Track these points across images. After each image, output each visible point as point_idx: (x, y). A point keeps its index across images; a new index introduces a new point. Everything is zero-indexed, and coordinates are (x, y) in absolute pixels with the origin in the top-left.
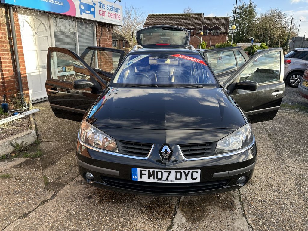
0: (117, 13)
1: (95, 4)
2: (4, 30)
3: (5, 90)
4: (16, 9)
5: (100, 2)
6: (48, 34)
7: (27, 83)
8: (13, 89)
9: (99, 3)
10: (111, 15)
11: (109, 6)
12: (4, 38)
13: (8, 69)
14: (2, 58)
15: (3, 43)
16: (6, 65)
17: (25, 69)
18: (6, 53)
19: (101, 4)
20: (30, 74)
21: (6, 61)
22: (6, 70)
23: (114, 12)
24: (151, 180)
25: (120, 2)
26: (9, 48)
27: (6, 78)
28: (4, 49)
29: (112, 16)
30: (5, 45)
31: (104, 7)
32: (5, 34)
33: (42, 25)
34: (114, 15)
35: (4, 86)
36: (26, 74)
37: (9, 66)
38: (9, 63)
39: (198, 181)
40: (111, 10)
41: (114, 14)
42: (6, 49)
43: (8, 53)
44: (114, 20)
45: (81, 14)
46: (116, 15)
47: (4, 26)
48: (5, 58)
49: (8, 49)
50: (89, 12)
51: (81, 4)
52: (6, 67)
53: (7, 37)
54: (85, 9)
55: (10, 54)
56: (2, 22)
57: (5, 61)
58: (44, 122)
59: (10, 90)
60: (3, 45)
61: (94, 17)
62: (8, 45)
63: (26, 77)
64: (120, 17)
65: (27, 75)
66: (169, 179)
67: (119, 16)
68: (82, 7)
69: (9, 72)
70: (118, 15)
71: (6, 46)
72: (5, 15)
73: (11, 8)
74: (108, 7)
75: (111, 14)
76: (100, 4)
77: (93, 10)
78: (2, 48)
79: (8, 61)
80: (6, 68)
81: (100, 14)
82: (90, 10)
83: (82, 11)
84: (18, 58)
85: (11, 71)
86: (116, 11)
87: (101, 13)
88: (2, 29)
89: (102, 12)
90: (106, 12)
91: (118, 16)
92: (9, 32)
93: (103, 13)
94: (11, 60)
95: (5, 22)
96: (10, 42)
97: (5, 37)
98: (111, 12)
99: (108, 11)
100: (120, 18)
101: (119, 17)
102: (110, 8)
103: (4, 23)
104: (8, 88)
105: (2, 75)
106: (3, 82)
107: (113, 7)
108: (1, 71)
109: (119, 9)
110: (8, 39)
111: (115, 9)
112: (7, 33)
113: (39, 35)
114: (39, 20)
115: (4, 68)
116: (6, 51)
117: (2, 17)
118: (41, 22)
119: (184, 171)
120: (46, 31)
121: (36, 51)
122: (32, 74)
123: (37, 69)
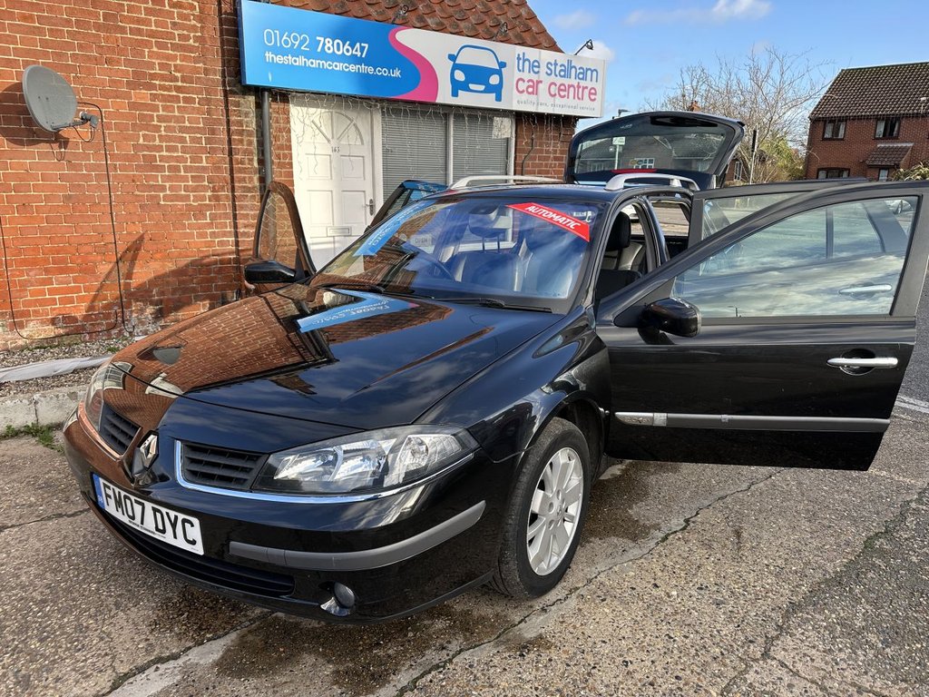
0: (583, 83)
1: (503, 65)
2: (250, 143)
3: (238, 278)
4: (283, 96)
5: (521, 56)
6: (366, 151)
9: (519, 59)
10: (560, 90)
11: (556, 64)
12: (247, 161)
14: (240, 205)
15: (245, 173)
18: (249, 194)
19: (527, 63)
21: (248, 214)
22: (245, 234)
23: (574, 82)
24: (121, 516)
25: (591, 48)
26: (256, 183)
27: (243, 250)
28: (244, 187)
29: (562, 93)
30: (250, 177)
31: (536, 70)
32: (251, 153)
33: (353, 128)
34: (572, 89)
35: (238, 268)
38: (254, 217)
39: (200, 550)
40: (561, 76)
41: (570, 86)
42: (250, 186)
43: (255, 196)
44: (571, 101)
45: (453, 95)
46: (579, 87)
47: (249, 133)
48: (247, 206)
49: (254, 187)
50: (482, 88)
51: (456, 67)
52: (246, 226)
53: (256, 158)
54: (469, 80)
55: (258, 198)
56: (247, 126)
57: (245, 212)
60: (245, 178)
61: (499, 98)
62: (256, 177)
64: (595, 94)
66: (145, 525)
67: (593, 91)
68: (460, 76)
69: (251, 239)
70: (586, 88)
71: (251, 179)
72: (253, 109)
73: (266, 93)
74: (553, 68)
75: (562, 87)
76: (521, 62)
77: (494, 80)
78: (242, 185)
79: (252, 212)
80: (246, 230)
81: (521, 90)
82: (485, 81)
83: (457, 87)
86: (581, 76)
87: (522, 86)
88: (245, 143)
89: (526, 84)
90: (541, 82)
91: (586, 91)
92: (261, 149)
93: (529, 87)
95: (254, 127)
96: (260, 171)
97: (251, 160)
98: (559, 81)
99: (547, 80)
100: (593, 97)
101: (590, 93)
102: (558, 68)
103: (251, 129)
105: (237, 243)
106: (237, 261)
107: (571, 68)
108: (236, 235)
109: (592, 71)
110: (256, 164)
111: (578, 71)
112: (256, 152)
113: (341, 153)
114: (347, 117)
115: (241, 230)
116: (249, 190)
117: (247, 115)
118: (352, 121)
119: (167, 514)
120: (363, 143)
121: (330, 193)
122: (312, 247)
123: (328, 236)
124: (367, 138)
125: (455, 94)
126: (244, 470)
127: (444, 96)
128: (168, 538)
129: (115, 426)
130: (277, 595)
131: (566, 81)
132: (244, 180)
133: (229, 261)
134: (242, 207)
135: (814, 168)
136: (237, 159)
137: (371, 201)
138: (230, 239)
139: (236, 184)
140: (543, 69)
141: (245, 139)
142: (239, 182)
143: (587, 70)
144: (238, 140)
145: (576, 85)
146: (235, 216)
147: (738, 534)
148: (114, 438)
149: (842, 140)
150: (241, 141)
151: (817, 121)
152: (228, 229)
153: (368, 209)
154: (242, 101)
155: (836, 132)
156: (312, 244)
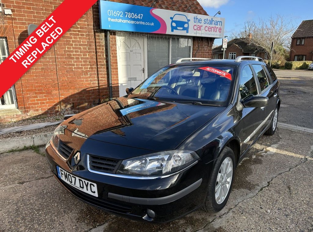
0: (216, 26)
1: (189, 20)
2: (103, 49)
3: (99, 95)
4: (114, 33)
5: (195, 17)
6: (141, 51)
7: (118, 91)
8: (105, 95)
9: (194, 18)
10: (208, 29)
11: (207, 20)
12: (102, 55)
13: (103, 79)
14: (99, 70)
15: (101, 59)
16: (102, 76)
17: (118, 80)
18: (103, 67)
19: (197, 20)
20: (122, 84)
21: (102, 73)
22: (101, 80)
23: (213, 26)
25: (220, 14)
26: (105, 63)
27: (100, 86)
28: (101, 64)
29: (209, 30)
31: (200, 22)
32: (103, 53)
33: (137, 44)
34: (213, 28)
35: (99, 92)
36: (118, 84)
37: (104, 77)
38: (104, 74)
39: (97, 195)
40: (209, 24)
41: (212, 27)
42: (103, 64)
43: (104, 67)
44: (213, 33)
46: (215, 27)
47: (103, 46)
48: (102, 71)
49: (104, 64)
50: (182, 28)
51: (173, 21)
52: (102, 77)
53: (105, 54)
54: (177, 26)
55: (106, 68)
57: (101, 73)
59: (104, 96)
60: (101, 61)
62: (105, 61)
63: (118, 86)
64: (221, 30)
66: (76, 185)
68: (174, 24)
69: (103, 82)
71: (103, 62)
72: (104, 38)
73: (108, 32)
74: (206, 21)
75: (209, 28)
76: (195, 19)
77: (186, 26)
79: (104, 73)
80: (102, 79)
82: (183, 26)
83: (173, 28)
84: (111, 70)
85: (106, 81)
86: (216, 24)
87: (195, 28)
88: (101, 49)
89: (197, 27)
90: (202, 26)
91: (218, 29)
94: (106, 73)
95: (104, 43)
96: (106, 59)
97: (103, 55)
98: (208, 25)
99: (204, 25)
100: (220, 31)
101: (219, 30)
102: (208, 21)
103: (103, 44)
104: (102, 94)
105: (99, 84)
106: (99, 89)
107: (213, 21)
108: (98, 81)
109: (220, 22)
110: (105, 56)
111: (215, 22)
112: (105, 52)
113: (133, 52)
114: (135, 40)
115: (100, 79)
116: (103, 65)
117: (102, 39)
118: (137, 41)
119: (85, 181)
120: (140, 49)
121: (129, 66)
122: (123, 85)
123: (129, 81)
124: (142, 47)
125: (172, 31)
126: (113, 166)
127: (169, 32)
128: (85, 190)
129: (64, 148)
130: (126, 212)
131: (211, 26)
132: (101, 62)
133: (96, 89)
134: (100, 71)
135: (293, 55)
136: (99, 55)
137: (143, 68)
138: (96, 82)
139: (98, 63)
140: (203, 22)
141: (101, 48)
142: (99, 62)
143: (218, 21)
144: (99, 48)
145: (214, 27)
146: (98, 74)
147: (289, 188)
148: (64, 153)
149: (303, 45)
150: (100, 49)
151: (294, 39)
152: (96, 79)
153: (142, 71)
154: (100, 35)
155: (301, 42)
156: (124, 83)
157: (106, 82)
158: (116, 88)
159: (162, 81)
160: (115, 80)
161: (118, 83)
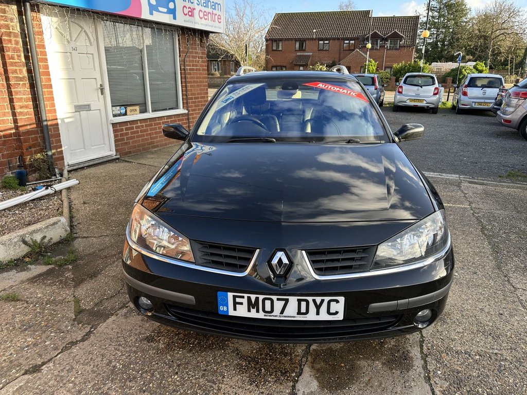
0: (215, 12)
2: (17, 43)
3: (20, 147)
4: (37, 7)
6: (93, 50)
7: (59, 135)
8: (34, 146)
10: (204, 15)
12: (16, 57)
13: (26, 111)
14: (15, 91)
15: (16, 66)
16: (21, 104)
17: (55, 111)
18: (21, 83)
20: (63, 120)
21: (21, 98)
22: (21, 113)
23: (209, 10)
24: (253, 314)
26: (26, 75)
27: (21, 126)
28: (17, 77)
29: (206, 17)
30: (20, 69)
32: (18, 51)
33: (83, 34)
34: (210, 15)
35: (19, 140)
36: (57, 119)
37: (27, 107)
38: (27, 100)
39: (340, 317)
40: (204, 6)
41: (209, 13)
42: (21, 76)
43: (25, 84)
44: (209, 22)
45: (150, 14)
46: (213, 14)
47: (16, 36)
48: (20, 92)
49: (24, 77)
50: (165, 10)
52: (21, 107)
53: (22, 55)
54: (158, 5)
55: (28, 85)
56: (13, 29)
57: (20, 97)
58: (84, 203)
59: (30, 148)
60: (16, 70)
61: (175, 18)
62: (25, 69)
63: (57, 124)
64: (220, 19)
65: (59, 122)
66: (285, 313)
67: (219, 17)
68: (153, 1)
69: (26, 117)
70: (216, 14)
71: (21, 71)
72: (17, 16)
73: (28, 4)
75: (205, 13)
77: (171, 5)
78: (14, 75)
79: (25, 97)
80: (22, 110)
81: (185, 13)
82: (166, 6)
83: (152, 8)
84: (43, 92)
85: (31, 115)
86: (213, 7)
87: (186, 11)
88: (13, 42)
89: (188, 10)
90: (195, 9)
91: (216, 17)
92: (25, 47)
93: (189, 11)
94: (30, 96)
95: (19, 30)
96: (27, 64)
97: (19, 56)
98: (204, 9)
99: (198, 8)
100: (219, 20)
101: (218, 18)
103: (16, 31)
104: (25, 145)
105: (15, 121)
106: (17, 134)
108: (14, 114)
109: (218, 5)
110: (23, 60)
111: (212, 4)
112: (22, 49)
113: (78, 52)
114: (78, 24)
115: (18, 110)
116: (21, 79)
117: (12, 20)
118: (82, 28)
120: (91, 45)
121: (73, 80)
122: (66, 121)
123: (76, 112)
124: (94, 42)
125: (151, 14)
127: (145, 15)
128: (312, 316)
131: (207, 10)
132: (15, 71)
133: (10, 135)
134: (17, 93)
135: (270, 66)
136: (8, 55)
137: (101, 85)
138: (9, 118)
139: (10, 75)
141: (13, 39)
142: (13, 73)
143: (216, 3)
144: (8, 40)
145: (211, 12)
146: (11, 101)
149: (281, 51)
150: (10, 41)
151: (272, 41)
152: (7, 111)
153: (100, 91)
154: (7, 9)
155: (278, 46)
156: (66, 118)
157: (33, 116)
158: (54, 128)
159: (136, 110)
160: (50, 111)
161: (55, 118)
